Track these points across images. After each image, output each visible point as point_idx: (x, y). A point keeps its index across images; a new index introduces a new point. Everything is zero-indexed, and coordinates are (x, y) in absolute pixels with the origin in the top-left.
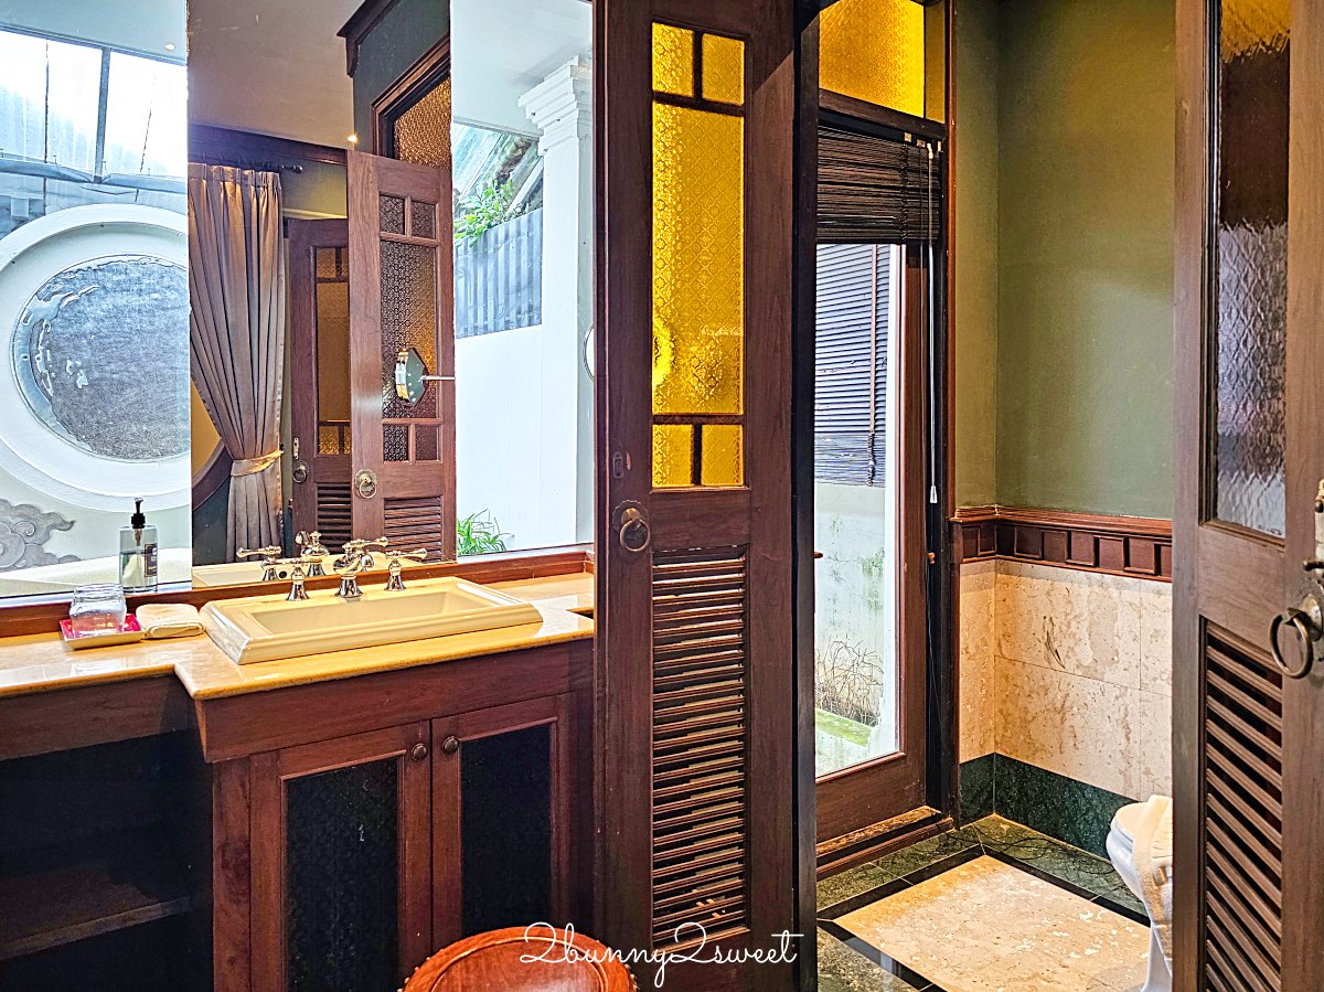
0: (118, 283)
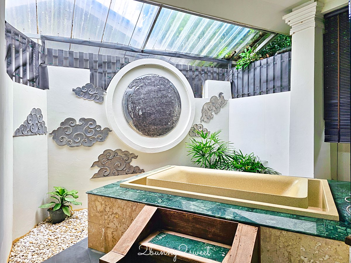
0: (149, 83)
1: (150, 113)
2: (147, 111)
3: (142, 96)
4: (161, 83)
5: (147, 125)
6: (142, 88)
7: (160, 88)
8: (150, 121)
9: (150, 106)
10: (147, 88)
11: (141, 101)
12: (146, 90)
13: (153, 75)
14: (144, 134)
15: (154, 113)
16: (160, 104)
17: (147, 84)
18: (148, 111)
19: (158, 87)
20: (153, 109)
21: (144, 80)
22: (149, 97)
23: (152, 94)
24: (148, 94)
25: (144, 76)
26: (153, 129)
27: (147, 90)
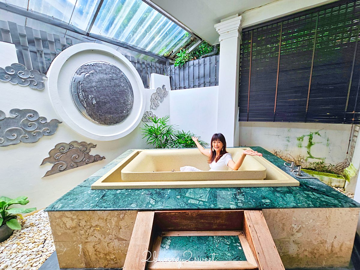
0: (100, 70)
1: (105, 102)
2: (101, 100)
3: (94, 84)
4: (112, 72)
5: (102, 114)
6: (93, 76)
7: (112, 77)
8: (105, 110)
9: (104, 95)
10: (98, 76)
11: (93, 89)
12: (97, 78)
13: (104, 63)
14: (101, 123)
15: (109, 102)
16: (114, 93)
17: (97, 71)
18: (103, 100)
19: (110, 75)
20: (107, 98)
21: (94, 67)
22: (102, 86)
23: (104, 83)
24: (100, 82)
25: (93, 63)
26: (109, 118)
27: (99, 78)
